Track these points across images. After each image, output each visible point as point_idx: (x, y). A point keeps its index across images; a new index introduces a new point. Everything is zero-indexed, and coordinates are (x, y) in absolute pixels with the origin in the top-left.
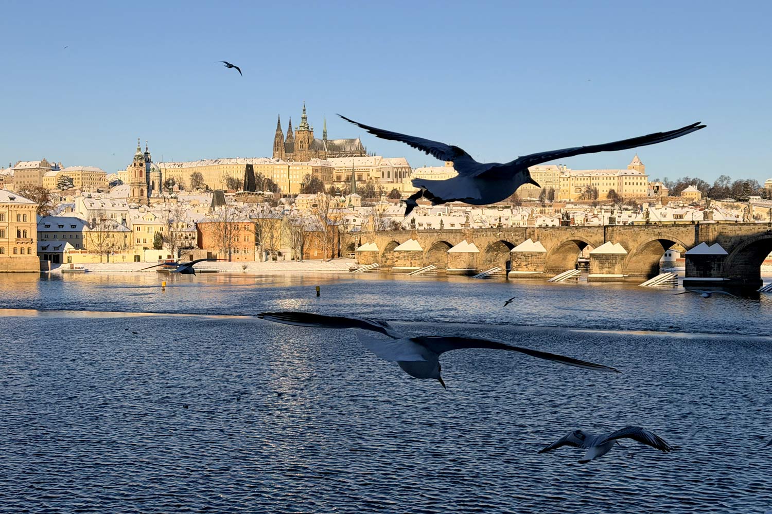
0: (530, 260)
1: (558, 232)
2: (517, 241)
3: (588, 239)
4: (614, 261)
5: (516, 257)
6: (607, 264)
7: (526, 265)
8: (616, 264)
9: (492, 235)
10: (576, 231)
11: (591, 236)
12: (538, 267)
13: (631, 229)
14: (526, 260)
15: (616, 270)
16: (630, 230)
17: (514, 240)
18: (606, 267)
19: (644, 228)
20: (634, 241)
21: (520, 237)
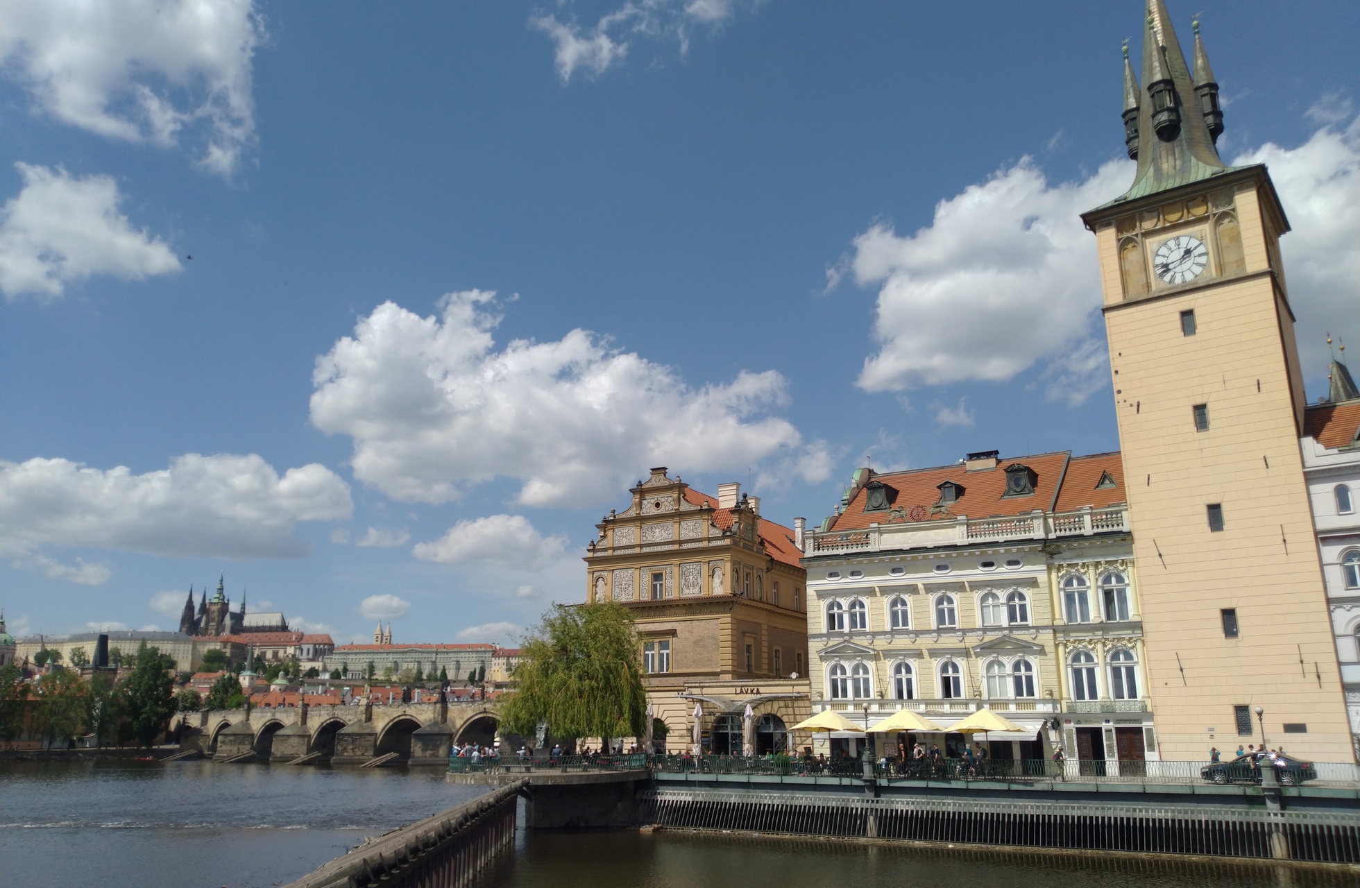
0: (357, 742)
1: (391, 709)
2: (350, 720)
3: (418, 717)
4: (439, 743)
5: (342, 739)
6: (431, 747)
7: (352, 749)
8: (441, 745)
9: (326, 715)
10: (407, 709)
11: (422, 714)
12: (366, 750)
13: (458, 705)
14: (353, 743)
15: (440, 752)
16: (458, 707)
17: (346, 720)
18: (429, 749)
19: (470, 705)
20: (461, 718)
21: (353, 717)
